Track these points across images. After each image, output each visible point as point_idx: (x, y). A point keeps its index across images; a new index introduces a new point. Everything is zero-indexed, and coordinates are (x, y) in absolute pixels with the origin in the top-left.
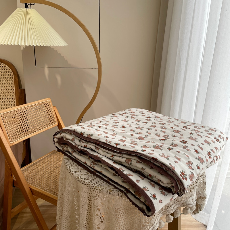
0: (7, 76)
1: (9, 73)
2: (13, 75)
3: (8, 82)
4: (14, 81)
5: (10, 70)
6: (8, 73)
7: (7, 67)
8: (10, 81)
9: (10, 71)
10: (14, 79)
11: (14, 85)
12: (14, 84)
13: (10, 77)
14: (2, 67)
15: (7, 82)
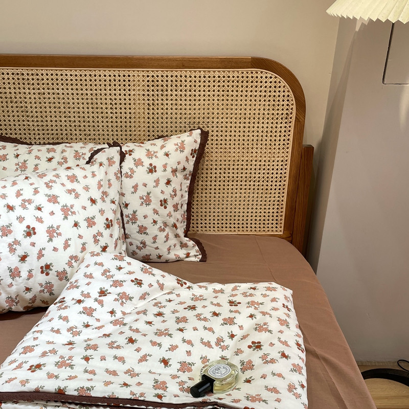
0: (277, 112)
1: (286, 103)
2: (294, 107)
3: (279, 126)
4: (293, 125)
5: (288, 91)
6: (282, 103)
7: (283, 83)
8: (283, 125)
9: (288, 96)
10: (294, 118)
11: (291, 138)
12: (292, 133)
13: (285, 112)
14: (270, 84)
15: (274, 127)
